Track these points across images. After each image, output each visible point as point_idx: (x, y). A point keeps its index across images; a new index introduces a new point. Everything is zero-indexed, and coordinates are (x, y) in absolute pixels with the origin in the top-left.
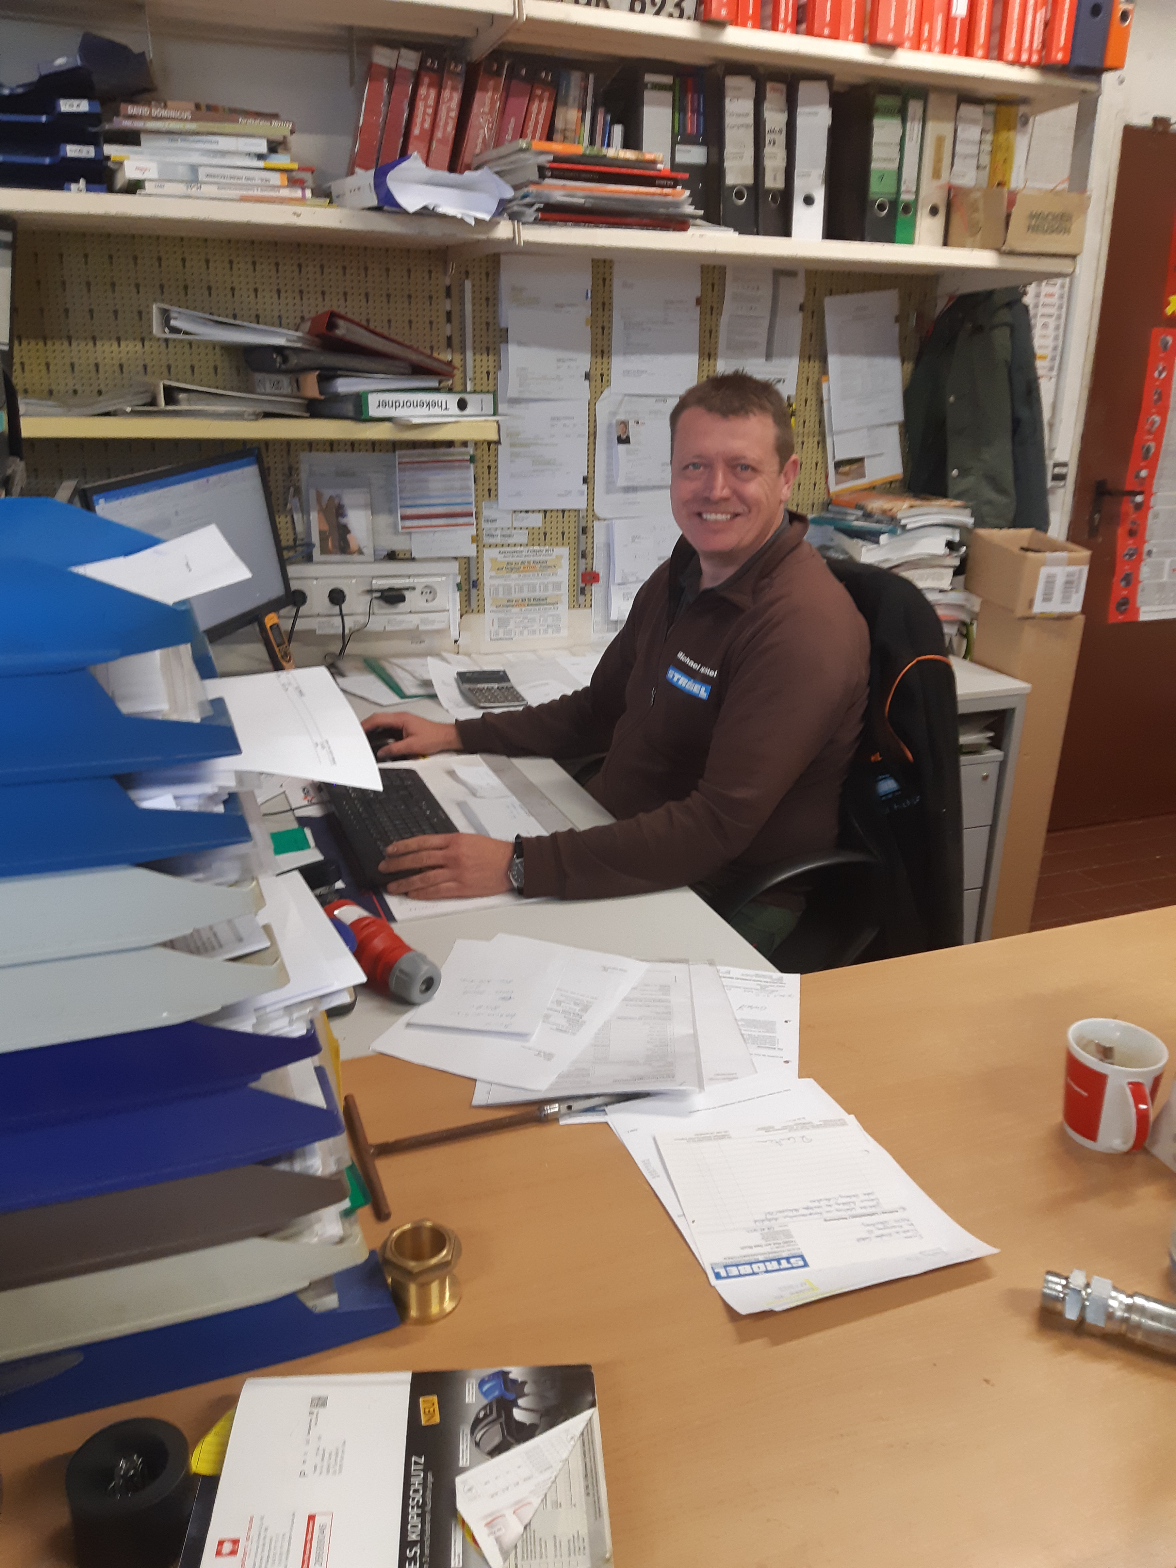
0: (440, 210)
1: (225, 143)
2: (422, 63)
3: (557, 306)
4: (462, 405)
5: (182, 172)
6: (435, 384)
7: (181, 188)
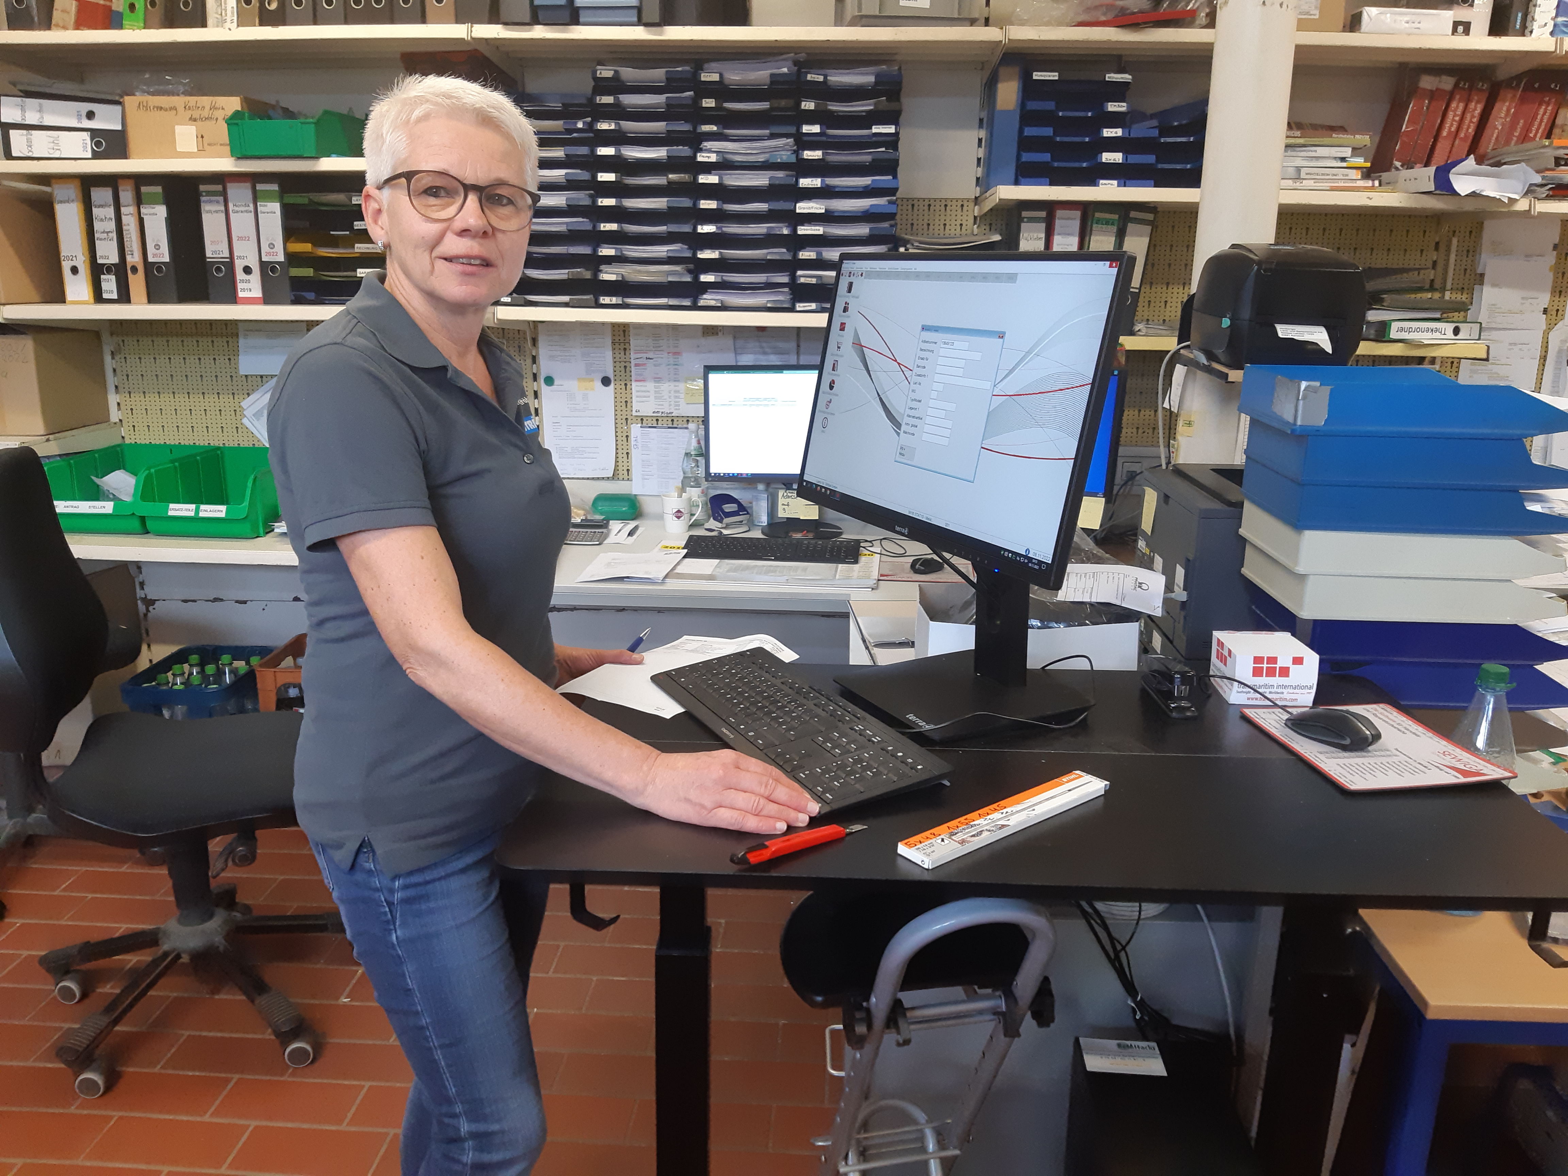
0: (1484, 193)
1: (1321, 151)
2: (1456, 85)
3: (1527, 256)
4: (1456, 331)
5: (1291, 172)
6: (1438, 315)
7: (1290, 183)
